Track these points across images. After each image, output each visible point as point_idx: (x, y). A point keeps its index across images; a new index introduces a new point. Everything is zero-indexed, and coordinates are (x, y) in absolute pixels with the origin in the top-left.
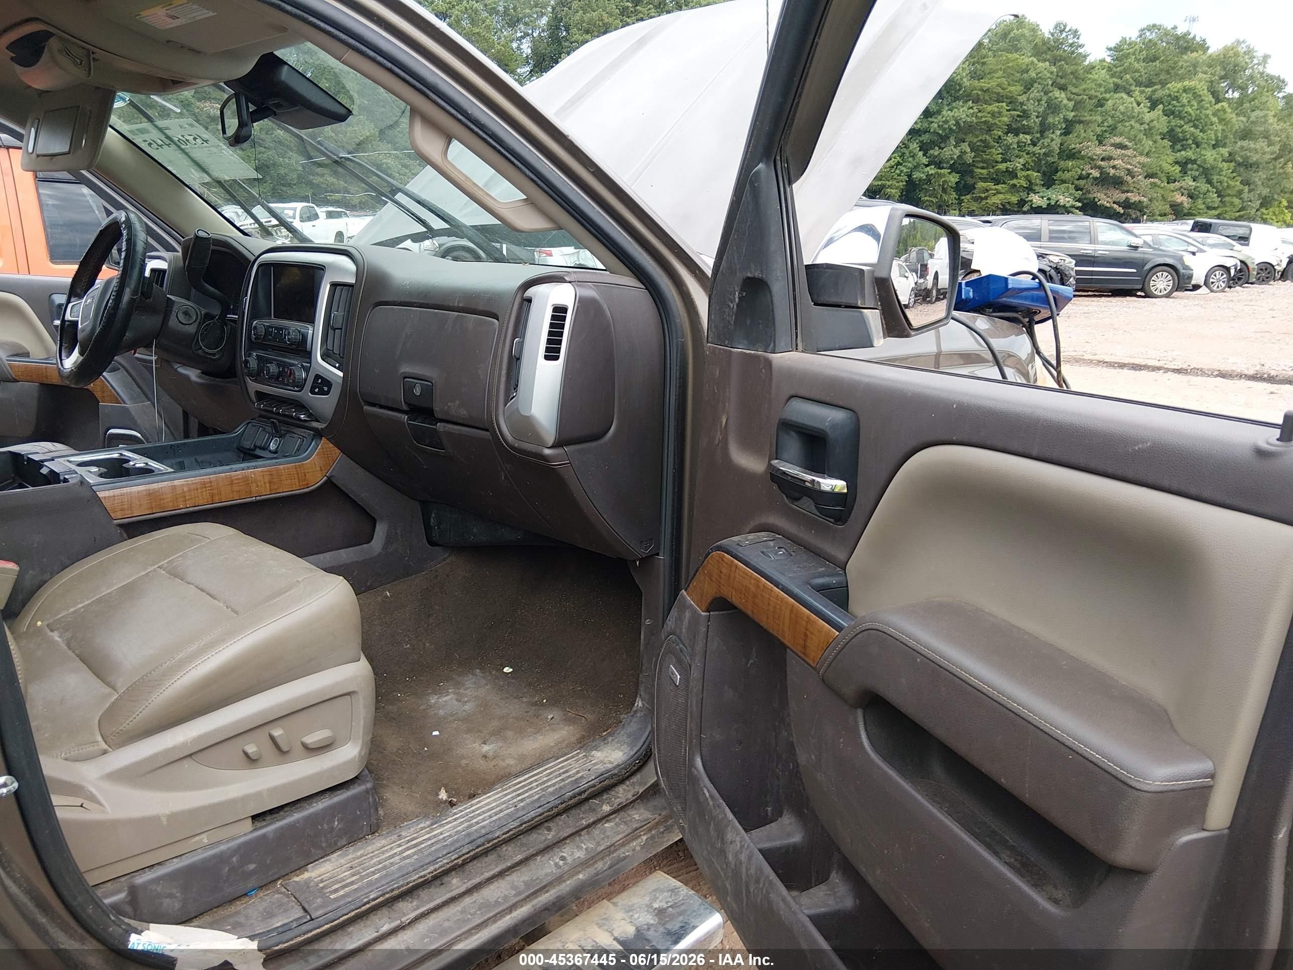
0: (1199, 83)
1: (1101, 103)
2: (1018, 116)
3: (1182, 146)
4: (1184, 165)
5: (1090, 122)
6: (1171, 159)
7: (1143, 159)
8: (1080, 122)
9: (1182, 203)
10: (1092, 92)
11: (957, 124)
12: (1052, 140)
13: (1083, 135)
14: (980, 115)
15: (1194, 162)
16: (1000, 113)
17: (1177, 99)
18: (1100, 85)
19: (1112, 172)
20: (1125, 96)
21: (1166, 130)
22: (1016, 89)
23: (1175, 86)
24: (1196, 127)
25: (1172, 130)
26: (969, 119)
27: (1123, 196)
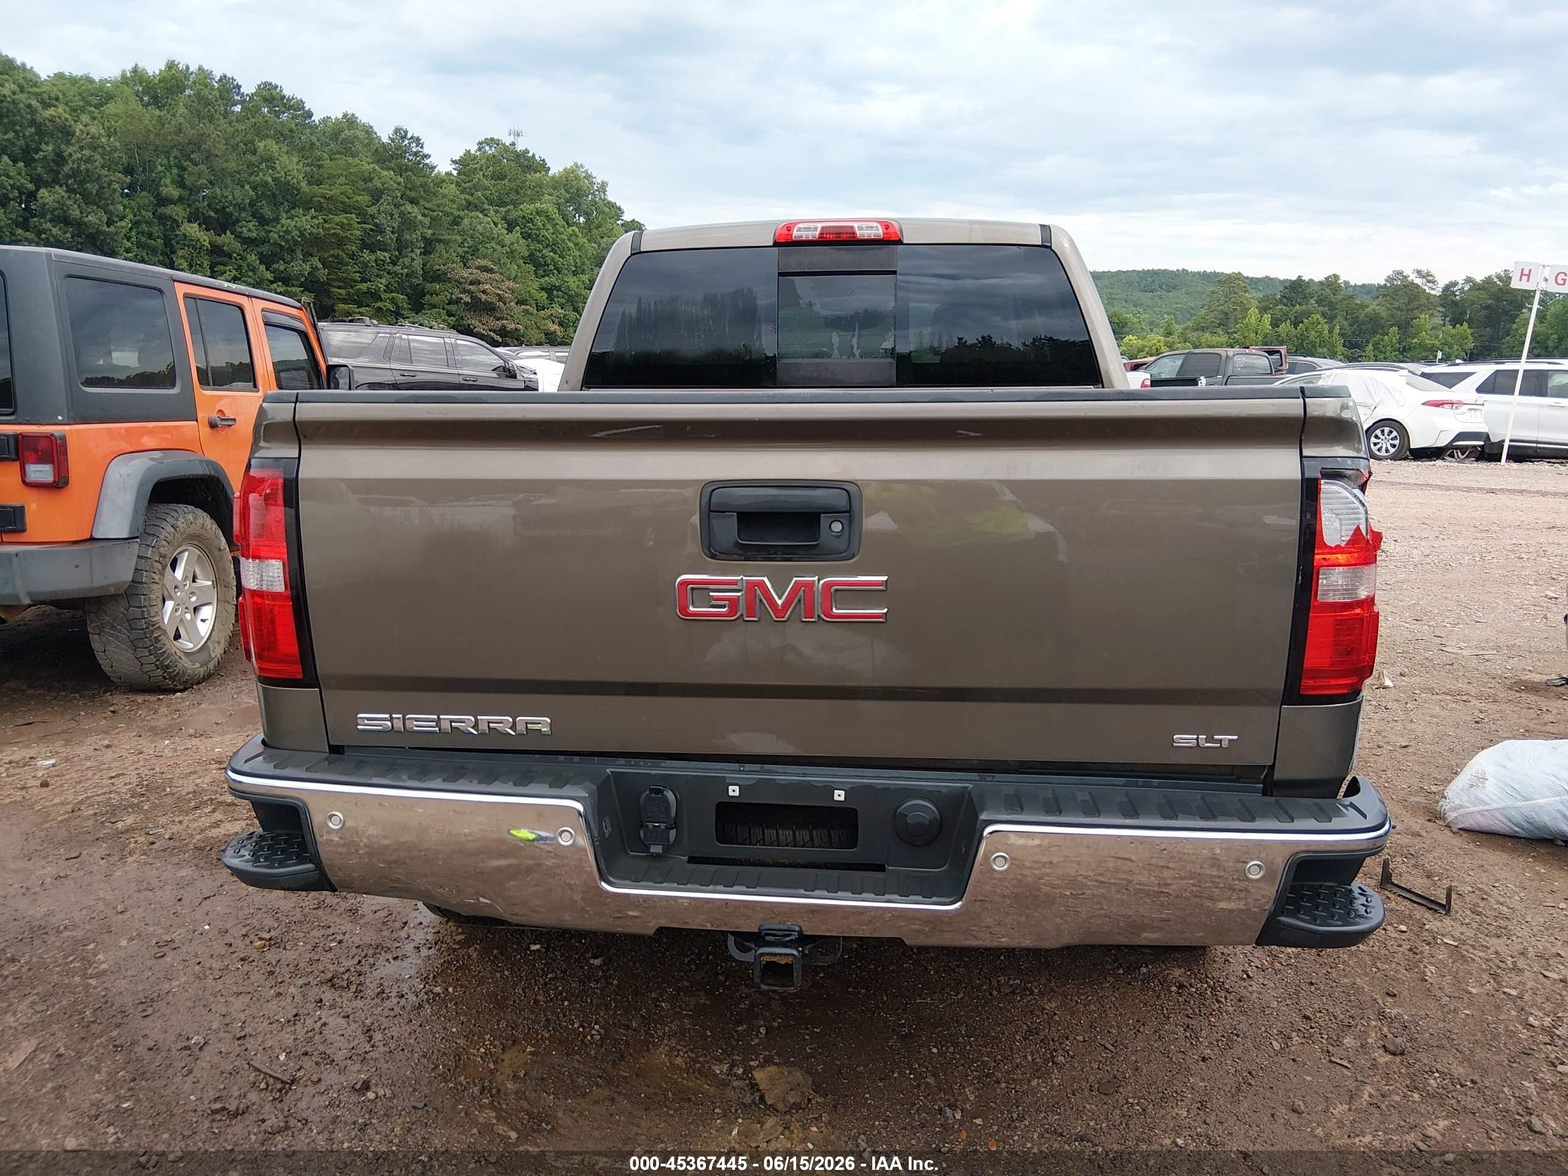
0: (547, 204)
1: (456, 221)
2: (372, 230)
3: (544, 271)
4: (549, 290)
5: (450, 241)
6: (536, 285)
7: (511, 284)
8: (439, 241)
9: (555, 332)
10: (447, 209)
11: (302, 235)
12: (413, 260)
13: (446, 255)
14: (326, 225)
15: (559, 289)
16: (350, 225)
17: (531, 221)
18: (453, 201)
19: (483, 297)
20: (481, 216)
21: (527, 254)
22: (363, 199)
23: (527, 208)
24: (552, 250)
25: (532, 255)
26: (315, 231)
27: (499, 323)
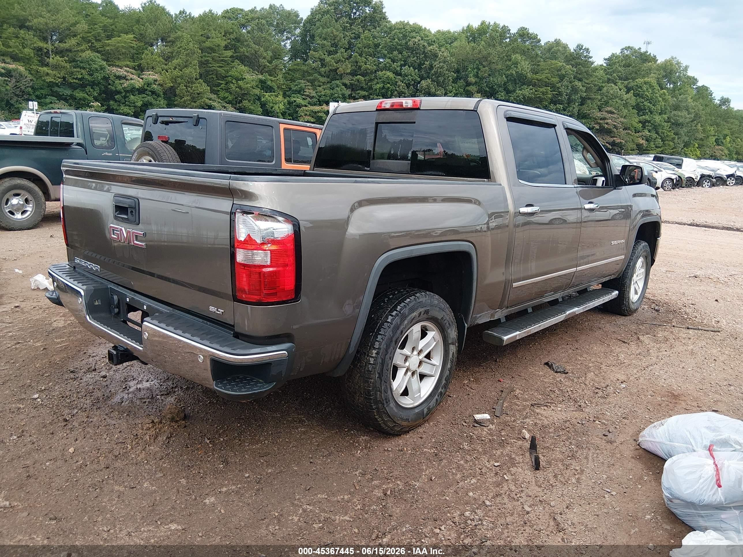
0: (652, 79)
1: (600, 89)
2: (557, 94)
3: (643, 113)
4: (644, 123)
5: (594, 99)
6: (637, 120)
7: (622, 120)
8: (589, 99)
9: (642, 144)
10: (596, 83)
11: (524, 98)
12: (574, 108)
13: (591, 106)
14: (536, 93)
15: (649, 122)
16: (547, 92)
17: (641, 87)
18: (600, 79)
19: (606, 126)
20: (613, 85)
21: (634, 104)
22: (555, 80)
23: (640, 81)
24: (650, 103)
25: (638, 104)
26: (530, 96)
27: (612, 139)
